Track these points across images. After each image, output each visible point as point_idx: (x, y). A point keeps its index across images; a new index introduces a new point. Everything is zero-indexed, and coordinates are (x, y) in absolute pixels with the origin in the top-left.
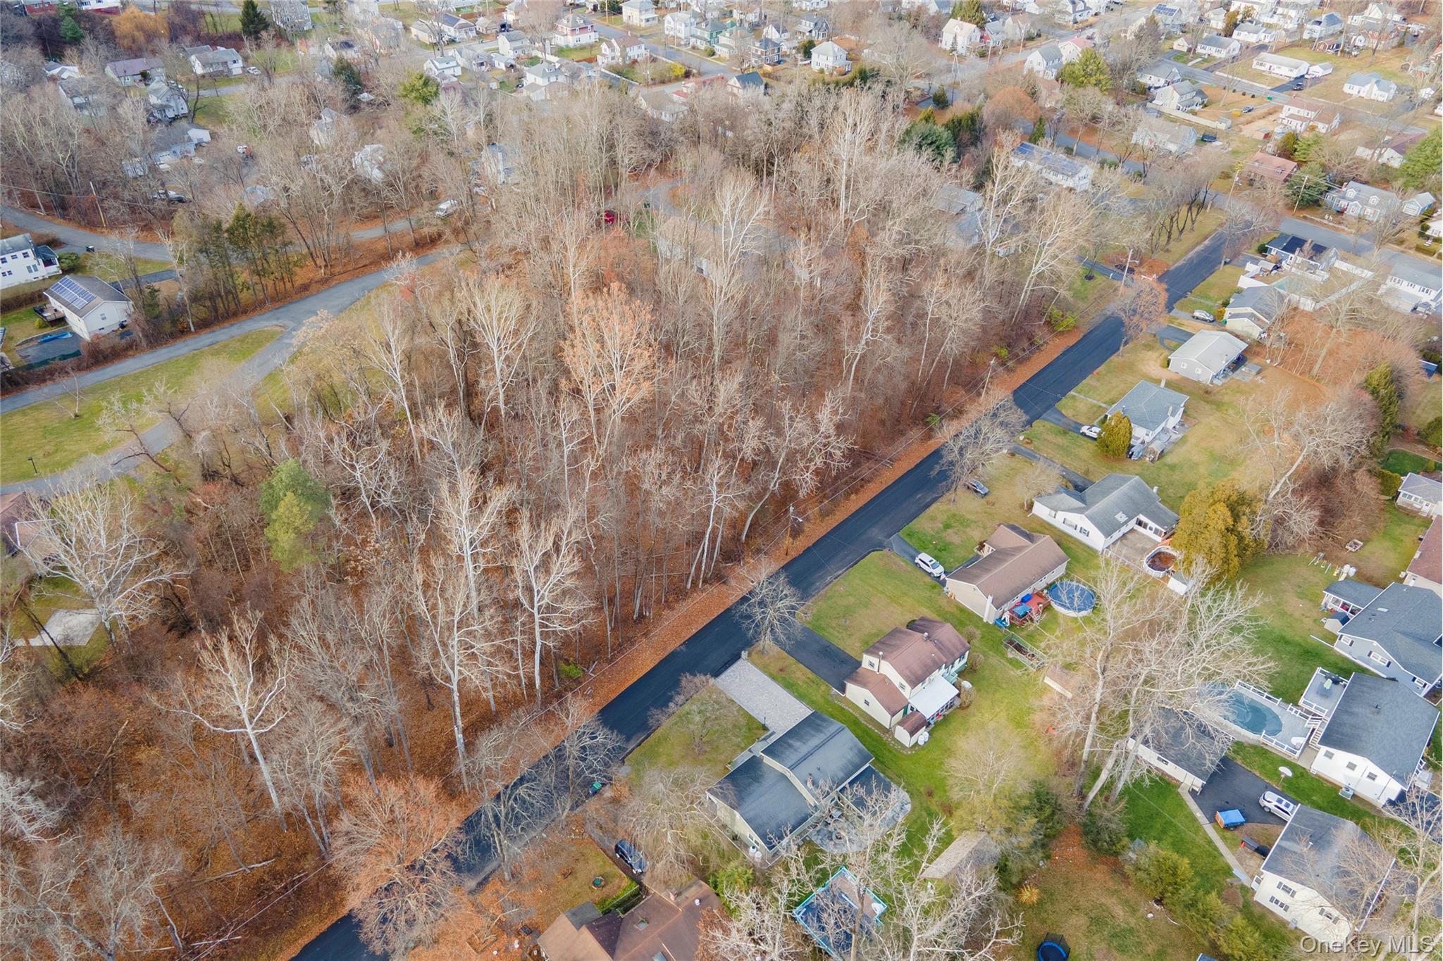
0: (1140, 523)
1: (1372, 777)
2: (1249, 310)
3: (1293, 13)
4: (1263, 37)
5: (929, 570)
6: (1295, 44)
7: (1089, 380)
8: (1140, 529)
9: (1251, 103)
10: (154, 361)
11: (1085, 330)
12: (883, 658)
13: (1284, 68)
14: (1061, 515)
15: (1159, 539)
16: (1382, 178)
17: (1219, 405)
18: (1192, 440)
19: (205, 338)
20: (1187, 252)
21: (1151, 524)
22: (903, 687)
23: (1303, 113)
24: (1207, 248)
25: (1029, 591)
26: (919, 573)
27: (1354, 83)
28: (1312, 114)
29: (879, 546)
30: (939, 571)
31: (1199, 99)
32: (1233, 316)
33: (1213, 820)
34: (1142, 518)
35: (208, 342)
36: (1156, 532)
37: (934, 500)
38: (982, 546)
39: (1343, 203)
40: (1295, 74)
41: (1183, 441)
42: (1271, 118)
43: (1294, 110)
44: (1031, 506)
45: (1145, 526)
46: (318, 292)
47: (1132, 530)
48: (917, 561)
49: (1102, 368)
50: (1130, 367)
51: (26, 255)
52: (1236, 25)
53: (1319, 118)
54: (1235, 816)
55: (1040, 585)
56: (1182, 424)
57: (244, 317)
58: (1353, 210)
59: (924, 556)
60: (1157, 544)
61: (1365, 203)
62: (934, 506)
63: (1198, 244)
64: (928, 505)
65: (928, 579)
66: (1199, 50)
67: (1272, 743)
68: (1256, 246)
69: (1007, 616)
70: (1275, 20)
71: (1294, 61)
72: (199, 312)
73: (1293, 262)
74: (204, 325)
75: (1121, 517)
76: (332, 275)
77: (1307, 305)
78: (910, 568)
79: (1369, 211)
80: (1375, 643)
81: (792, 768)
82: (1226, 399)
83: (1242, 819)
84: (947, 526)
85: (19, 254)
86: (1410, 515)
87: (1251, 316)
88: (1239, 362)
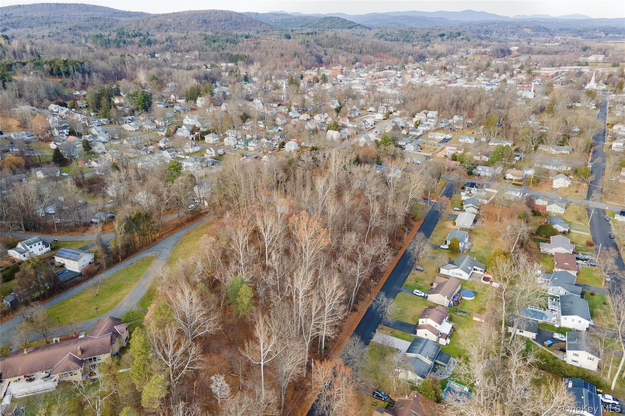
0: (475, 269)
1: (580, 322)
2: (471, 205)
3: (433, 120)
4: (428, 128)
5: (420, 295)
6: (438, 130)
7: (433, 233)
8: (475, 272)
9: (435, 147)
10: (112, 273)
11: (423, 218)
12: (427, 318)
13: (440, 136)
14: (451, 271)
15: (482, 273)
16: (486, 164)
17: (476, 234)
18: (475, 245)
19: (127, 263)
20: (441, 192)
21: (479, 269)
22: (436, 326)
23: (453, 148)
24: (446, 190)
25: (454, 294)
26: (417, 297)
27: (462, 138)
28: (456, 148)
29: (399, 292)
30: (423, 294)
31: (419, 147)
32: (467, 207)
33: (543, 345)
34: (475, 267)
35: (129, 263)
36: (481, 271)
37: (408, 275)
38: (432, 284)
39: (479, 172)
40: (443, 138)
41: (472, 245)
42: (443, 151)
43: (450, 148)
44: (439, 270)
45: (477, 270)
46: (160, 241)
47: (473, 273)
48: (414, 293)
49: (435, 229)
50: (443, 227)
51: (39, 244)
52: (418, 125)
53: (458, 149)
54: (549, 342)
55: (456, 292)
56: (469, 240)
57: (137, 253)
58: (482, 174)
59: (416, 291)
60: (482, 275)
61: (485, 171)
62: (409, 277)
63: (443, 189)
64: (407, 277)
65: (420, 298)
66: (410, 133)
67: (548, 321)
68: (460, 188)
69: (452, 302)
70: (428, 123)
71: (441, 134)
72: (122, 253)
73: (474, 190)
74: (124, 258)
75: (470, 268)
76: (162, 235)
77: (486, 202)
78: (413, 296)
79: (487, 174)
80: (560, 287)
81: (420, 353)
82: (477, 232)
83: (551, 342)
84: (417, 282)
85: (37, 244)
86: (545, 255)
87: (473, 206)
88: (475, 221)
